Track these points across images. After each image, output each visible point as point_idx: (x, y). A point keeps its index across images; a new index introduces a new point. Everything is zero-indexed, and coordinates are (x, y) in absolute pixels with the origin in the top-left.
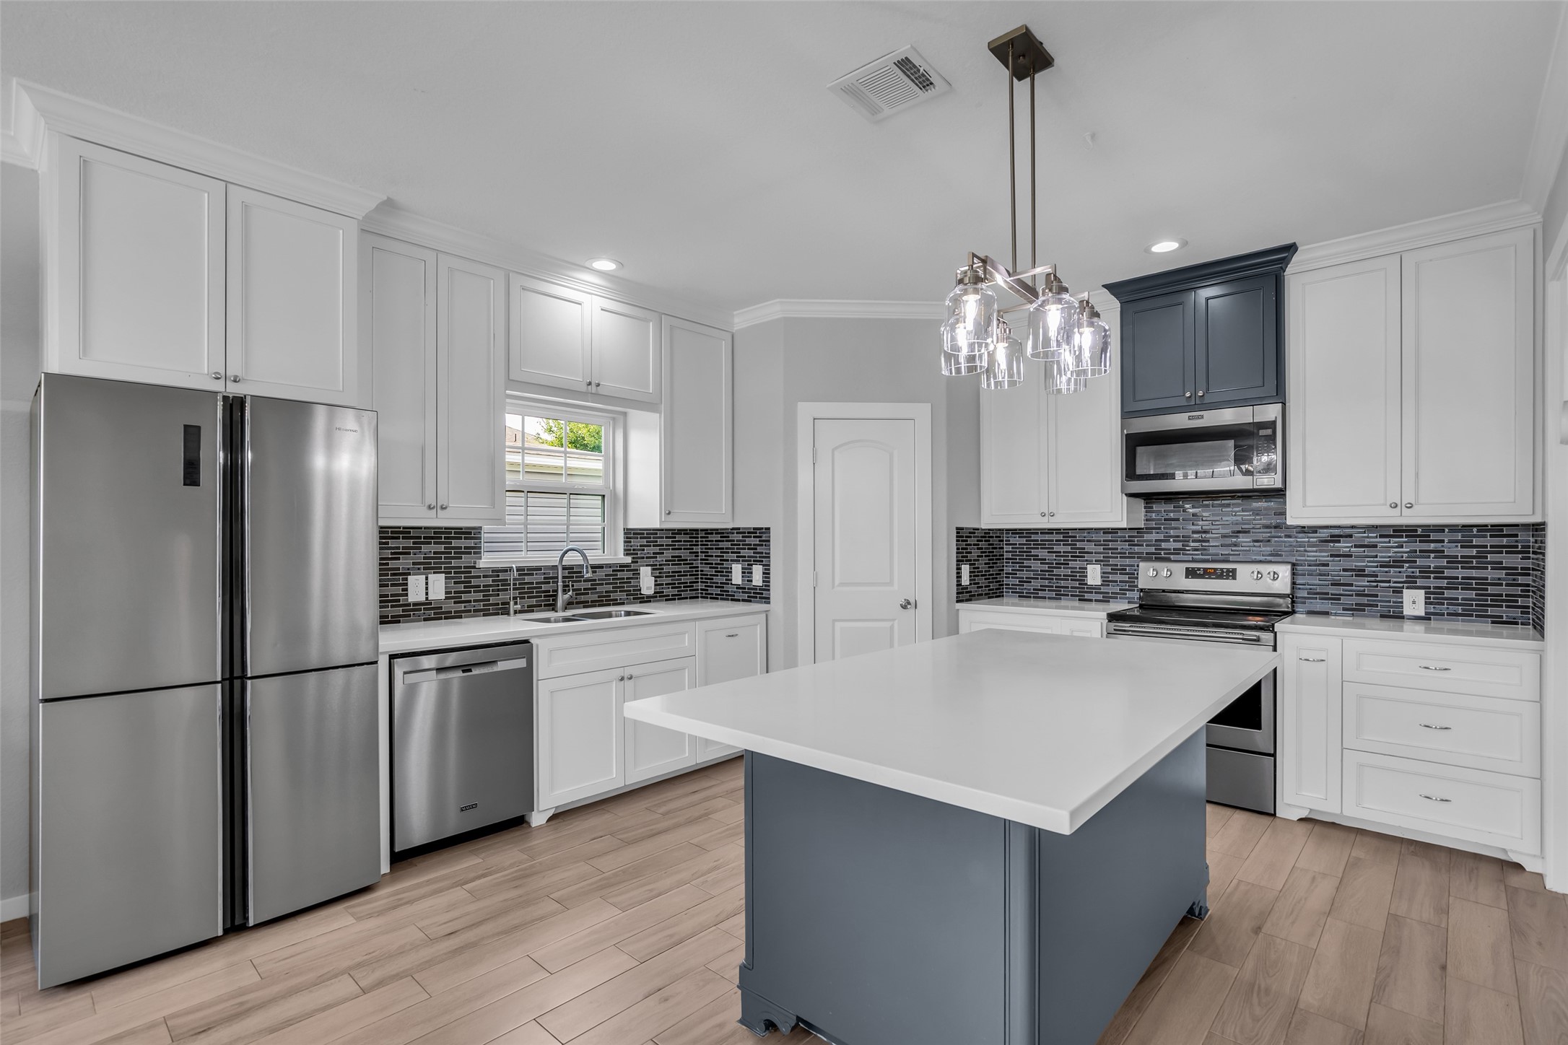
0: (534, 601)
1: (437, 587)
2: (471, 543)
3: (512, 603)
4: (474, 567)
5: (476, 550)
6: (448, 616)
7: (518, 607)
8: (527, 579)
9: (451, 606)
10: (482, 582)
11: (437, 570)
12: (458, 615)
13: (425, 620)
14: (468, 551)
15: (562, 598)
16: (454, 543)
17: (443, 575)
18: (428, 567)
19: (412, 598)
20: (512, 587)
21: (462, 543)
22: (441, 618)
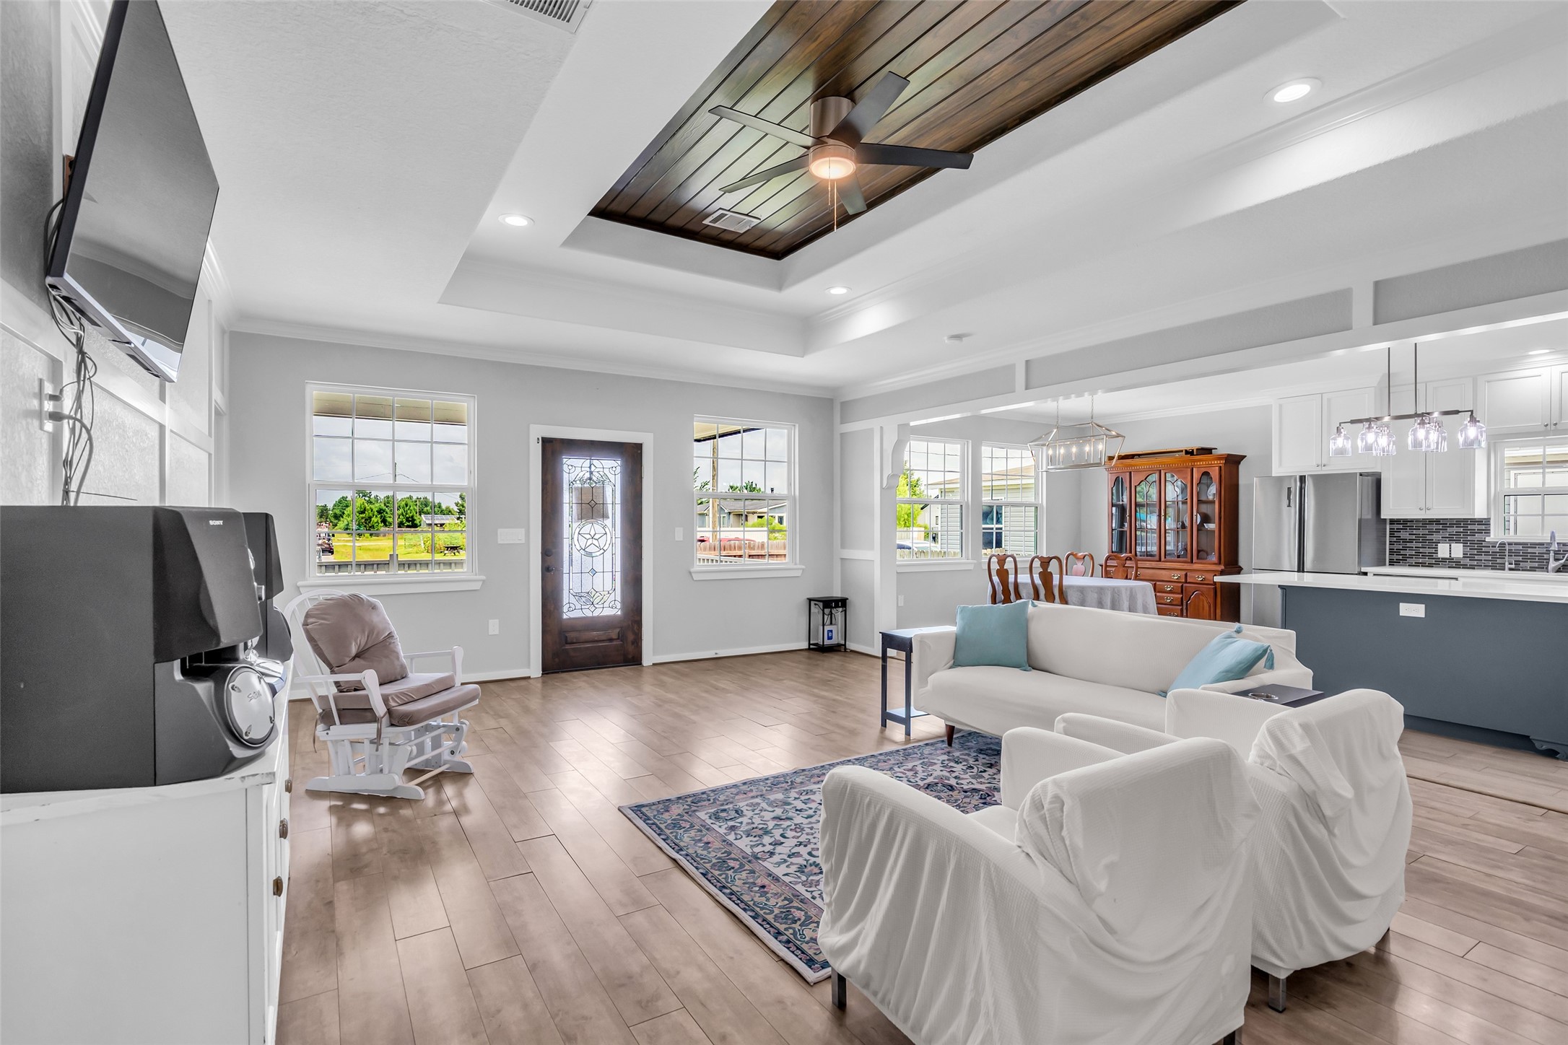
0: (1536, 565)
1: (1458, 551)
2: (1483, 527)
3: (1507, 563)
4: (1485, 541)
5: (1487, 532)
6: (1465, 567)
7: (1513, 566)
8: (1530, 550)
9: (1467, 561)
10: (1491, 550)
11: (1458, 541)
12: (1472, 567)
13: (1449, 567)
14: (1480, 531)
15: (1553, 564)
16: (1469, 527)
17: (1462, 545)
18: (1451, 539)
19: (1440, 555)
20: (1507, 554)
21: (1476, 527)
22: (1460, 568)
